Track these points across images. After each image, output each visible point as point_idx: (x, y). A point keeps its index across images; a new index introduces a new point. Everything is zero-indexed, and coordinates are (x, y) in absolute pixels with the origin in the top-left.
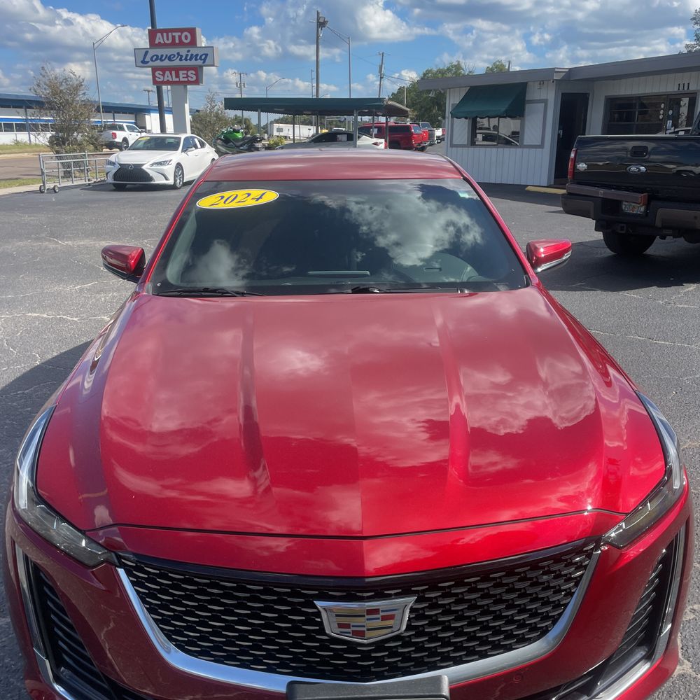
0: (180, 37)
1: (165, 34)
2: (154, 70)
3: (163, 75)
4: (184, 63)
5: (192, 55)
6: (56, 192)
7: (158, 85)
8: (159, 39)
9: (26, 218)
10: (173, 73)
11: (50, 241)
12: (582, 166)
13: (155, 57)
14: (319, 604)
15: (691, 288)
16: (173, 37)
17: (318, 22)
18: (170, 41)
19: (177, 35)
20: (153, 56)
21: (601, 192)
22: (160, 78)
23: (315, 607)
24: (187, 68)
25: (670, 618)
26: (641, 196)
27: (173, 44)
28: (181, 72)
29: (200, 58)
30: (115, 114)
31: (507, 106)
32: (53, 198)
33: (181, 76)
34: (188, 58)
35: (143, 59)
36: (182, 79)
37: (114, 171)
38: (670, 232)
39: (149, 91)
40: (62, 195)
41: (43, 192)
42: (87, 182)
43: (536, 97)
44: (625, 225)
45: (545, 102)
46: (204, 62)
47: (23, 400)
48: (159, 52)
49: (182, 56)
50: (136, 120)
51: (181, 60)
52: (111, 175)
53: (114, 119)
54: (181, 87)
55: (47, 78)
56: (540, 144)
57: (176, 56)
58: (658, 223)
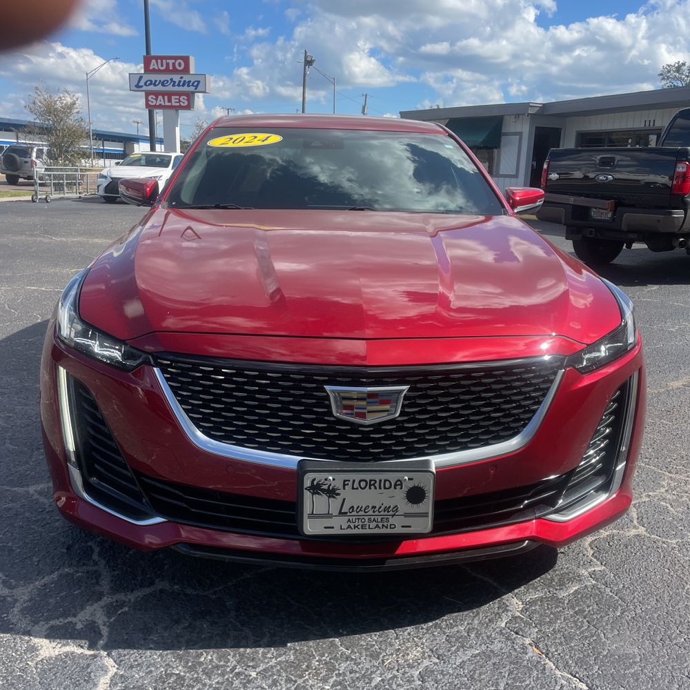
0: (174, 64)
1: (159, 61)
2: (148, 94)
3: (156, 99)
4: (176, 89)
5: (185, 81)
6: (47, 202)
7: (151, 109)
8: (153, 65)
9: (20, 220)
10: (166, 97)
11: (44, 237)
12: (554, 176)
13: (149, 82)
14: (327, 388)
15: (655, 288)
16: (168, 64)
17: (305, 60)
18: (164, 68)
19: (171, 62)
20: (147, 81)
21: (572, 200)
22: (153, 102)
23: (325, 391)
24: (180, 94)
25: (624, 456)
26: (608, 203)
27: (167, 71)
28: (173, 97)
29: (193, 85)
30: (105, 142)
31: (484, 137)
32: (46, 206)
33: (173, 100)
34: (181, 84)
35: (137, 84)
36: (174, 104)
37: (105, 185)
38: (635, 236)
39: (138, 123)
40: (53, 205)
41: (35, 202)
42: (78, 195)
43: (512, 130)
44: (593, 230)
45: (520, 134)
46: (196, 89)
47: (27, 346)
48: (153, 77)
49: (175, 82)
50: (125, 148)
51: (174, 85)
52: (102, 188)
53: (103, 146)
54: (172, 112)
55: (42, 97)
56: (514, 173)
57: (170, 81)
58: (624, 228)
